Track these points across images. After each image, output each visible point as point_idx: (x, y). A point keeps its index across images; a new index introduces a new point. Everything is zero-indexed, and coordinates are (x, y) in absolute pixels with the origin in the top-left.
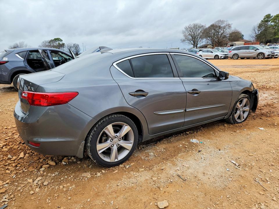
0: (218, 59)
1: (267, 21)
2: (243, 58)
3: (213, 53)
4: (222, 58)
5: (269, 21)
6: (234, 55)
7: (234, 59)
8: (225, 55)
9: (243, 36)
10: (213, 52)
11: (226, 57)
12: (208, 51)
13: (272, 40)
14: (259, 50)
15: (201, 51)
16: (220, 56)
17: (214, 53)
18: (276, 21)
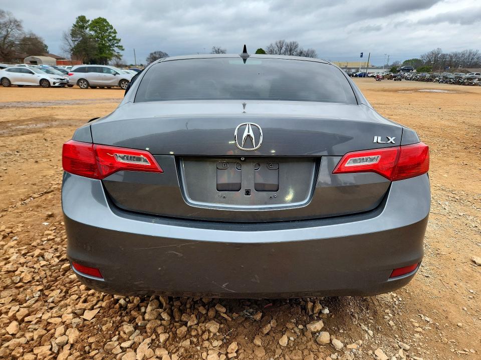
0: (49, 86)
1: (82, 27)
2: (94, 87)
3: (33, 74)
4: (57, 85)
5: (86, 28)
6: (80, 80)
7: (82, 88)
8: (61, 79)
9: (46, 46)
10: (33, 72)
11: (63, 85)
12: (20, 71)
13: (98, 60)
14: (119, 74)
15: (5, 69)
16: (52, 81)
17: (36, 75)
18: (95, 28)
